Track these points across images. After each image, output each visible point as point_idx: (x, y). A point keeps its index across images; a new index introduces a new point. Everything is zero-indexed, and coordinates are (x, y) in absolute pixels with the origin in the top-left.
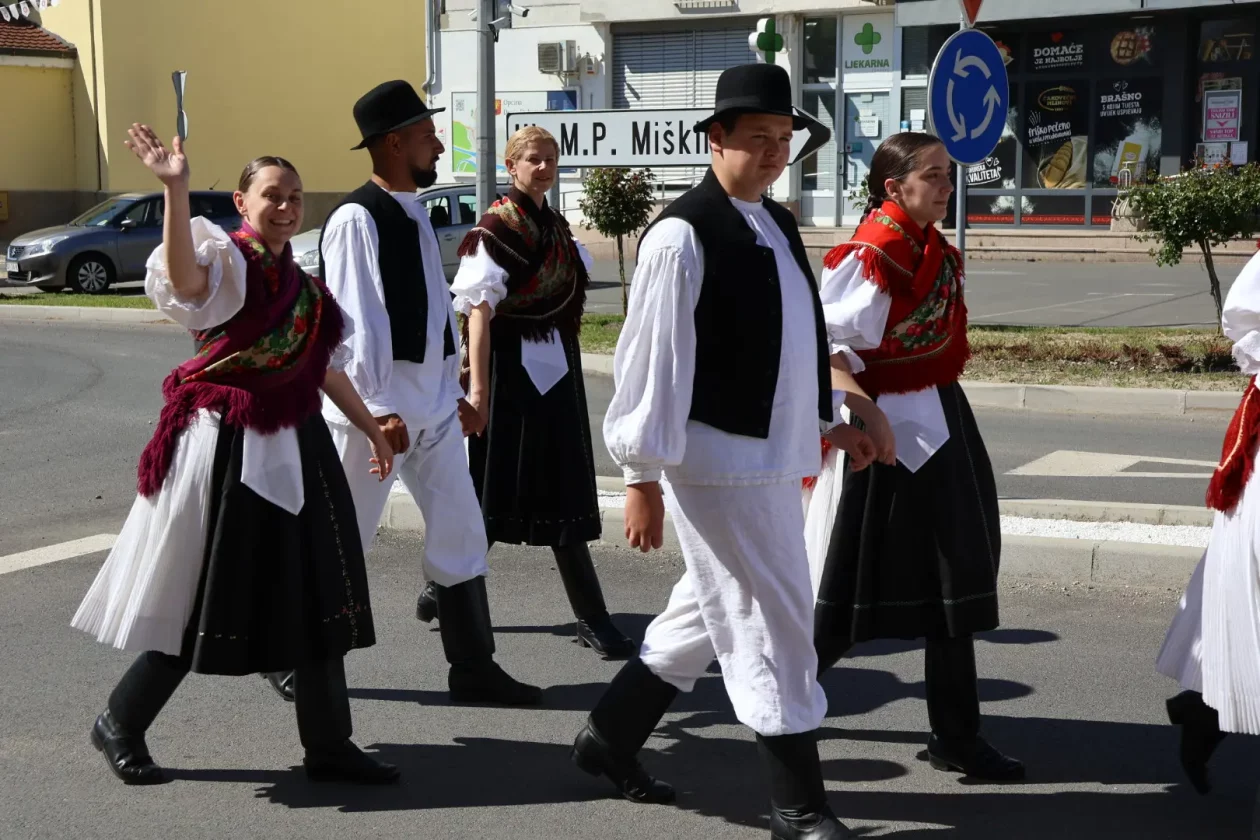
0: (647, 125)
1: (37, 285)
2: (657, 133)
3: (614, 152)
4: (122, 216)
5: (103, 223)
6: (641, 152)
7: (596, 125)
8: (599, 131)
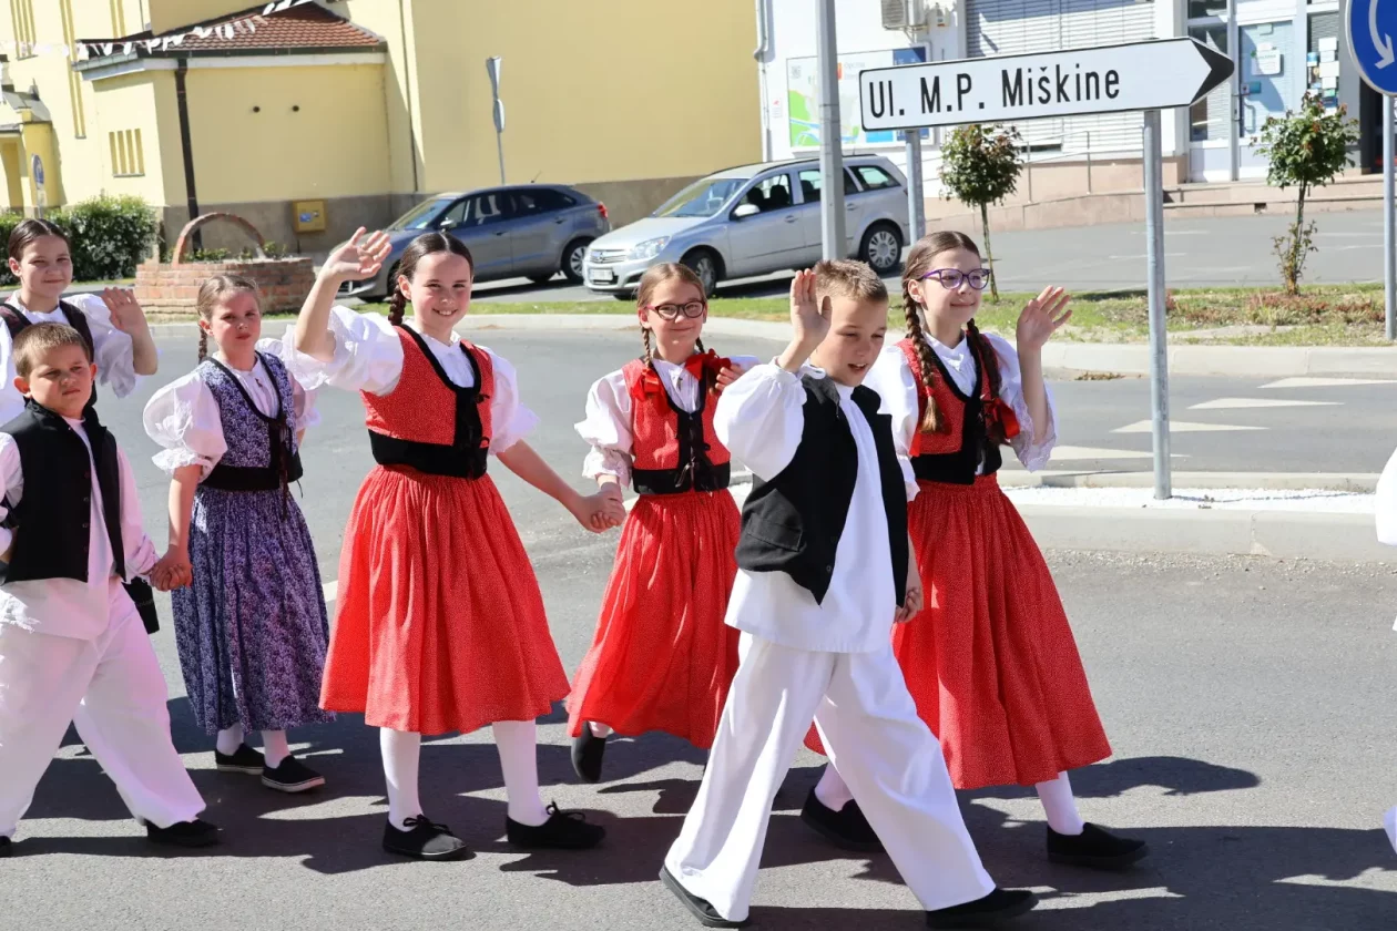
0: (1019, 72)
2: (1030, 80)
3: (982, 106)
4: (441, 217)
5: (422, 226)
6: (1013, 103)
7: (960, 77)
8: (964, 82)
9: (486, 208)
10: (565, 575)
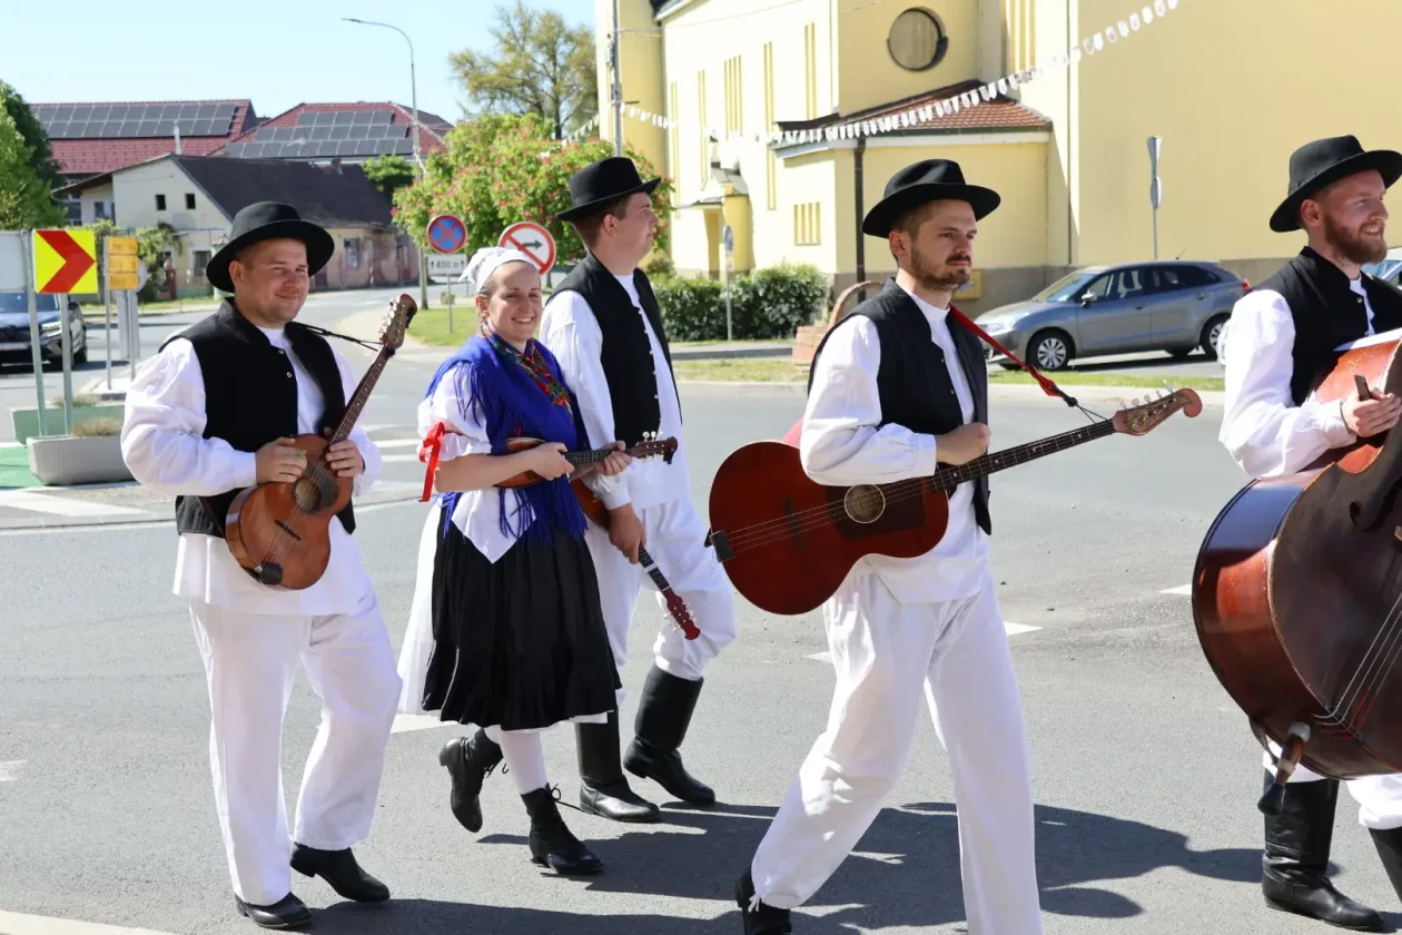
1: (1002, 363)
4: (1084, 290)
5: (1064, 298)
9: (1128, 283)
10: (1102, 655)
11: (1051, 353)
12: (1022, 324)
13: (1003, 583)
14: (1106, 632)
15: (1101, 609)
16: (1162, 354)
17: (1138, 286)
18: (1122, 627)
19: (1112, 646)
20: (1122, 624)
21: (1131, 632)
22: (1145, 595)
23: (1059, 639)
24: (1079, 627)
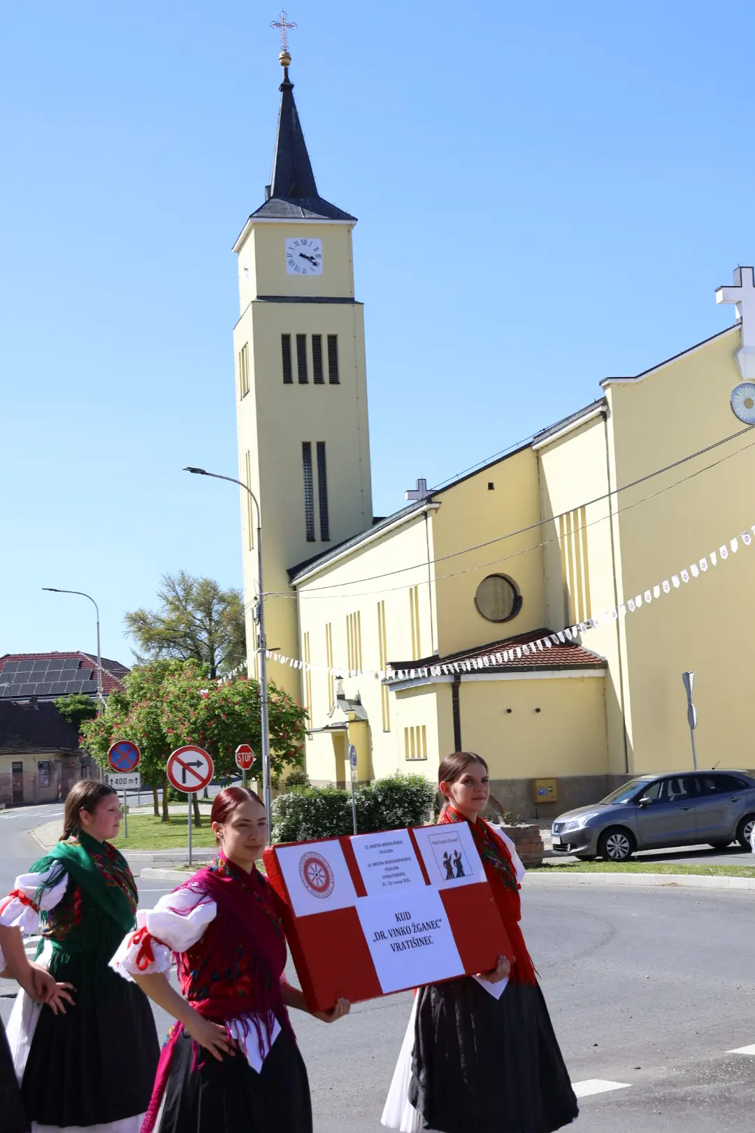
1: (576, 854)
4: (640, 795)
5: (625, 801)
9: (676, 788)
10: (684, 1109)
11: (618, 846)
12: (592, 823)
13: (596, 1045)
14: (685, 1089)
15: (677, 1067)
16: (707, 847)
17: (684, 792)
18: (699, 1084)
19: (692, 1101)
20: (698, 1081)
21: (706, 1089)
22: (713, 1055)
23: (648, 1094)
24: (662, 1084)
